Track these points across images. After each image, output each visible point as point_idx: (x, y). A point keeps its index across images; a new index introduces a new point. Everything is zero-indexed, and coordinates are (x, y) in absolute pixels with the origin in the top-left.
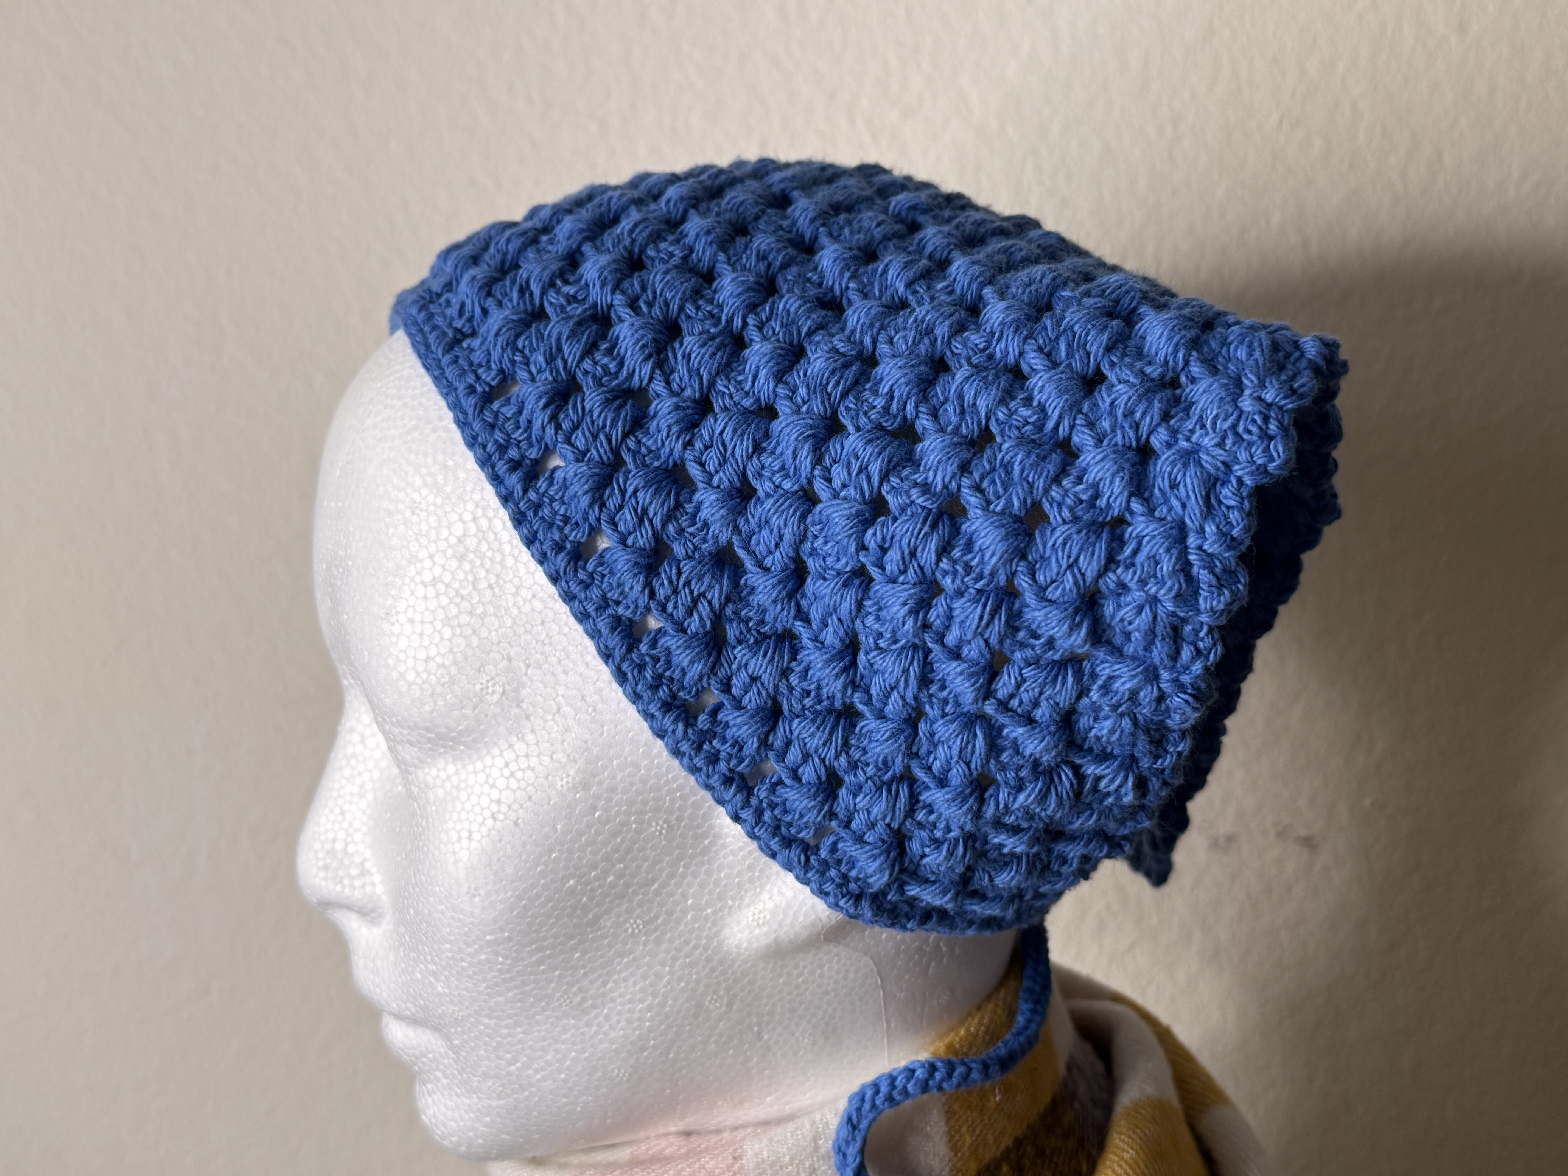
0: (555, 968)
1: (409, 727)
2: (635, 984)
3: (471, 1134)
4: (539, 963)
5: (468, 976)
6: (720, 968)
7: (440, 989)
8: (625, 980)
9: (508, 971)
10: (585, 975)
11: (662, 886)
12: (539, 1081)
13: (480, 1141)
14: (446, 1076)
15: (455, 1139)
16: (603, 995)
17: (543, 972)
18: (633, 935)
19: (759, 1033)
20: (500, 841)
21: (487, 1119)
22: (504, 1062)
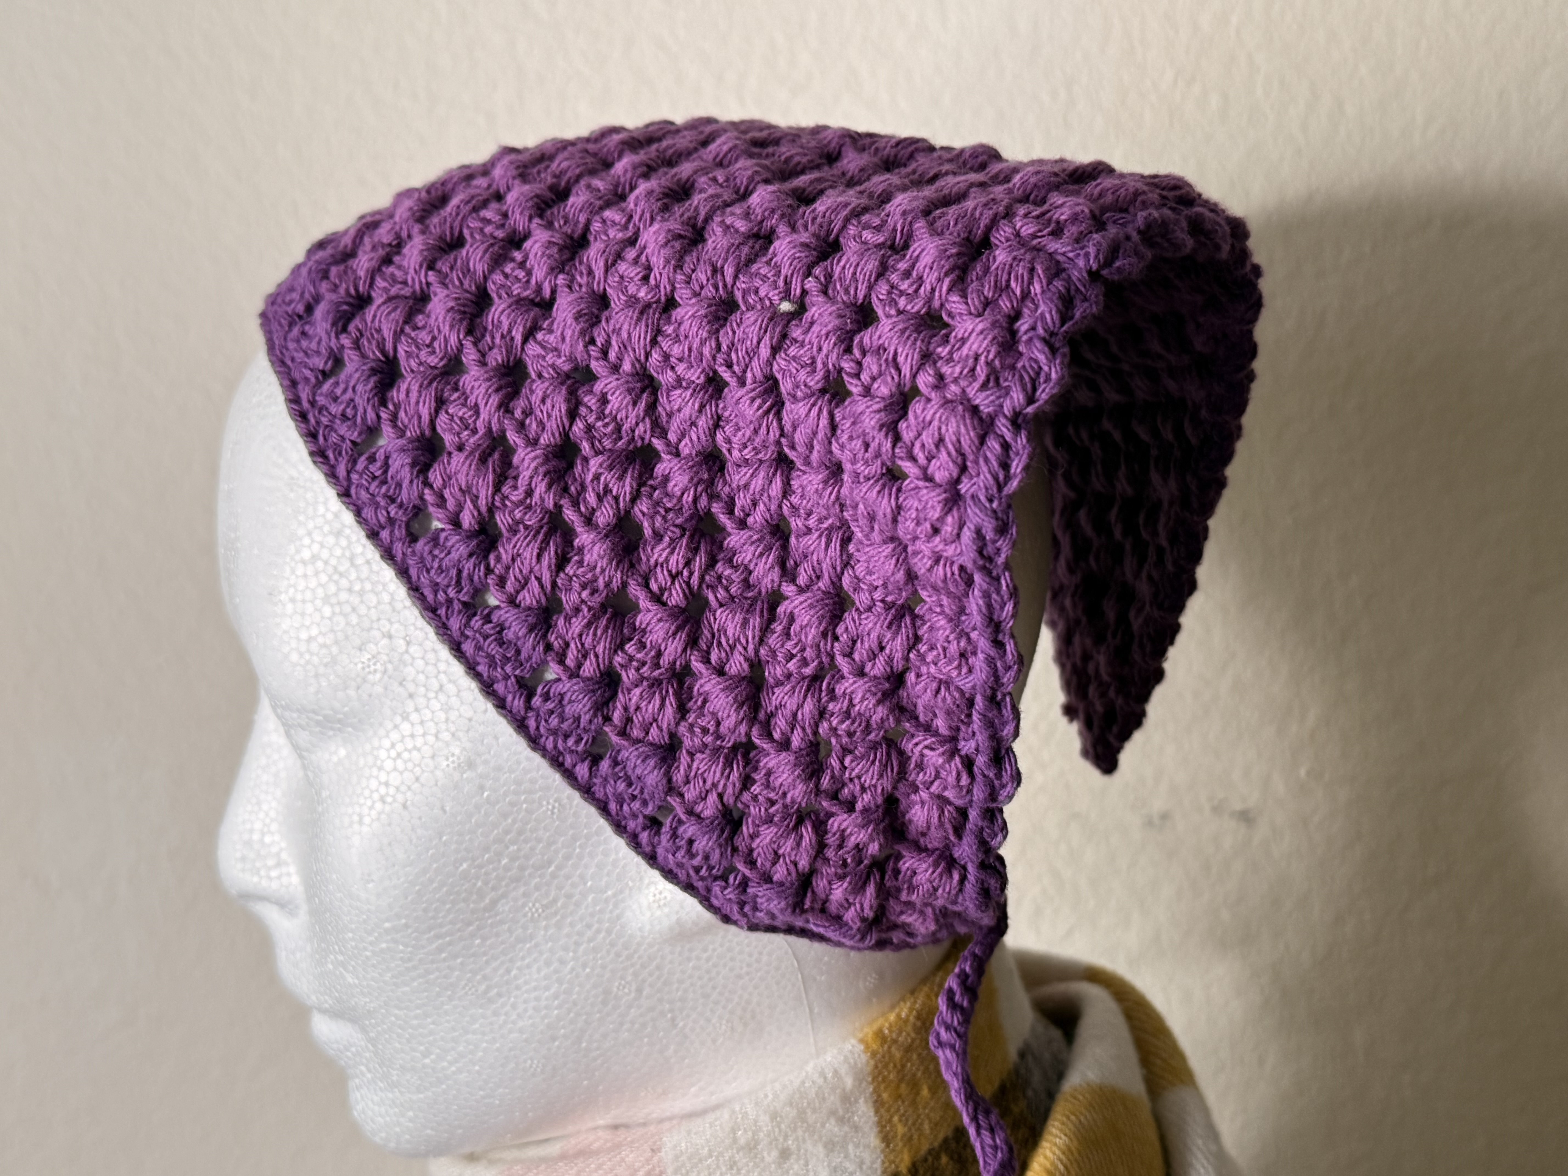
0: (456, 957)
1: (298, 710)
2: (539, 971)
3: (397, 1129)
4: (440, 950)
5: (373, 966)
6: (626, 953)
7: (350, 980)
8: (528, 966)
9: (410, 960)
10: (487, 962)
11: (559, 868)
12: (454, 1073)
13: (407, 1137)
14: (369, 1071)
15: (383, 1135)
16: (507, 983)
17: (445, 960)
18: (532, 919)
19: (673, 1019)
20: (390, 825)
21: (411, 1114)
22: (418, 1055)
